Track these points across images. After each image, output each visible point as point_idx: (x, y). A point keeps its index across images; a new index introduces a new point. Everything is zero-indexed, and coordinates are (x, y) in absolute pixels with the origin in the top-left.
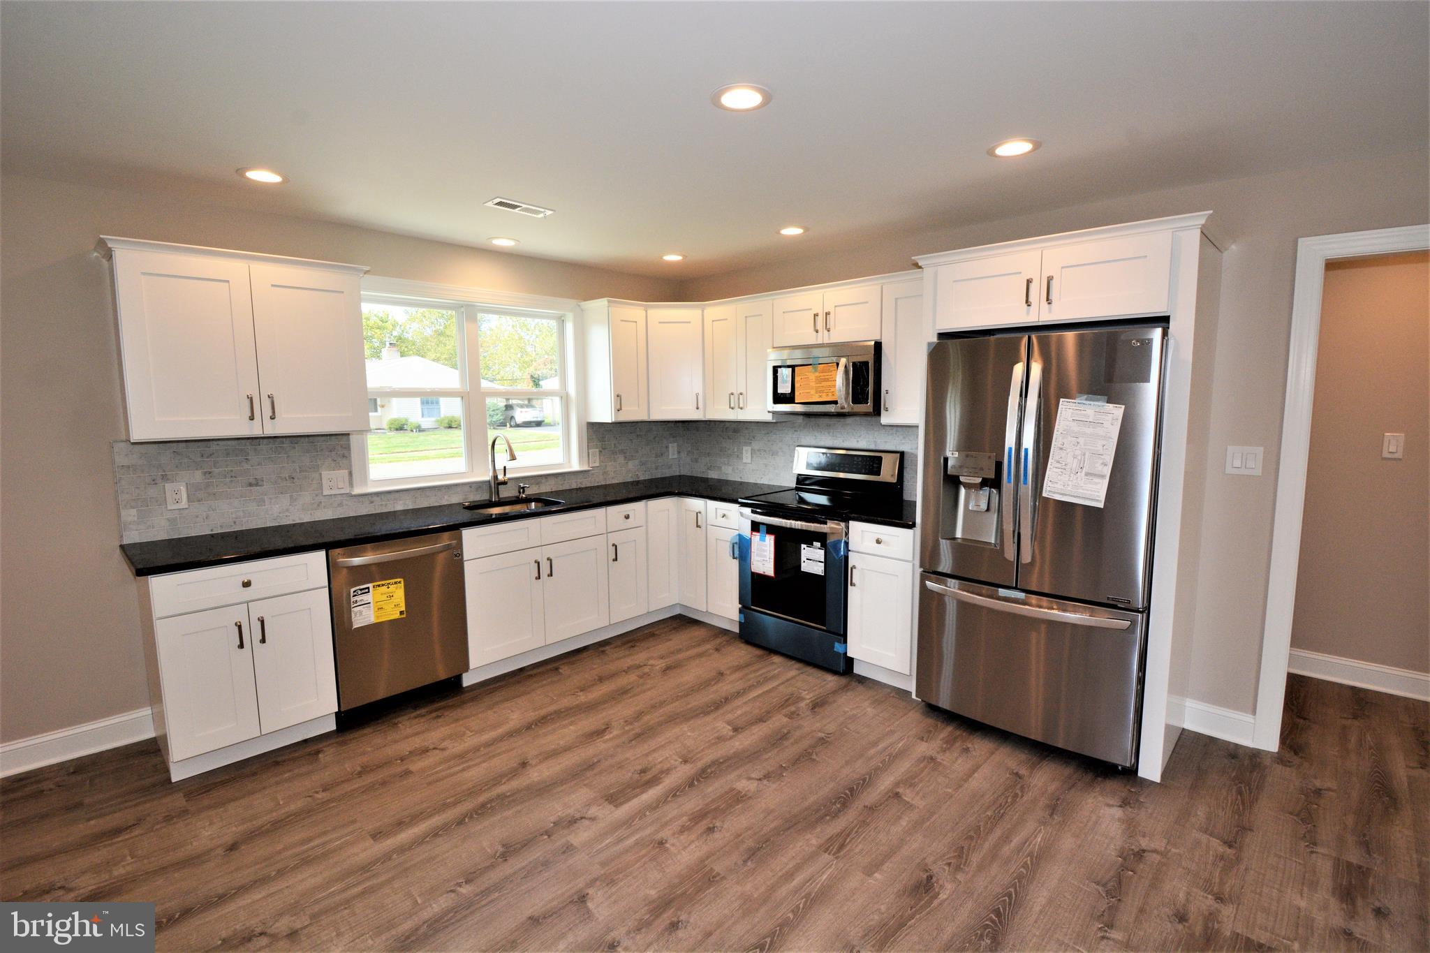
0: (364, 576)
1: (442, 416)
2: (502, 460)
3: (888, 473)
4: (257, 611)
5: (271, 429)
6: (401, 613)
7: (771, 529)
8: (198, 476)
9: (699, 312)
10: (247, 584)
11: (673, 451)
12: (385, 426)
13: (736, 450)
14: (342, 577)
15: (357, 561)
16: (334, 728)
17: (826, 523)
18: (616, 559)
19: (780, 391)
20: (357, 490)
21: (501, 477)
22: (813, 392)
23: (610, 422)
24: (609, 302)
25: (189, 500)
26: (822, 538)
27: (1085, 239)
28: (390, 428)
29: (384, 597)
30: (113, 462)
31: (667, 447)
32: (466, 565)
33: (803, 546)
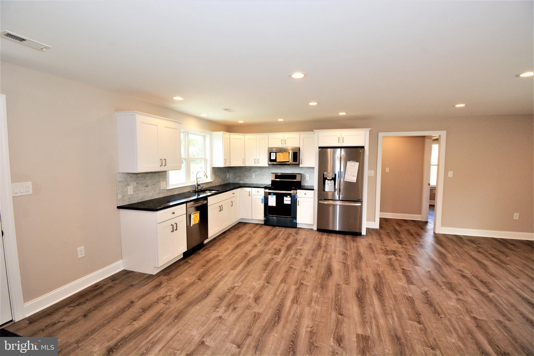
3: (298, 179)
6: (199, 221)
7: (274, 194)
8: (135, 184)
9: (243, 136)
10: (173, 213)
13: (250, 174)
16: (183, 257)
17: (291, 191)
18: (232, 206)
19: (272, 158)
20: (168, 188)
22: (282, 159)
23: (223, 167)
24: (223, 133)
25: (133, 191)
26: (290, 195)
27: (347, 130)
29: (195, 217)
30: (116, 179)
32: (208, 207)
33: (284, 197)
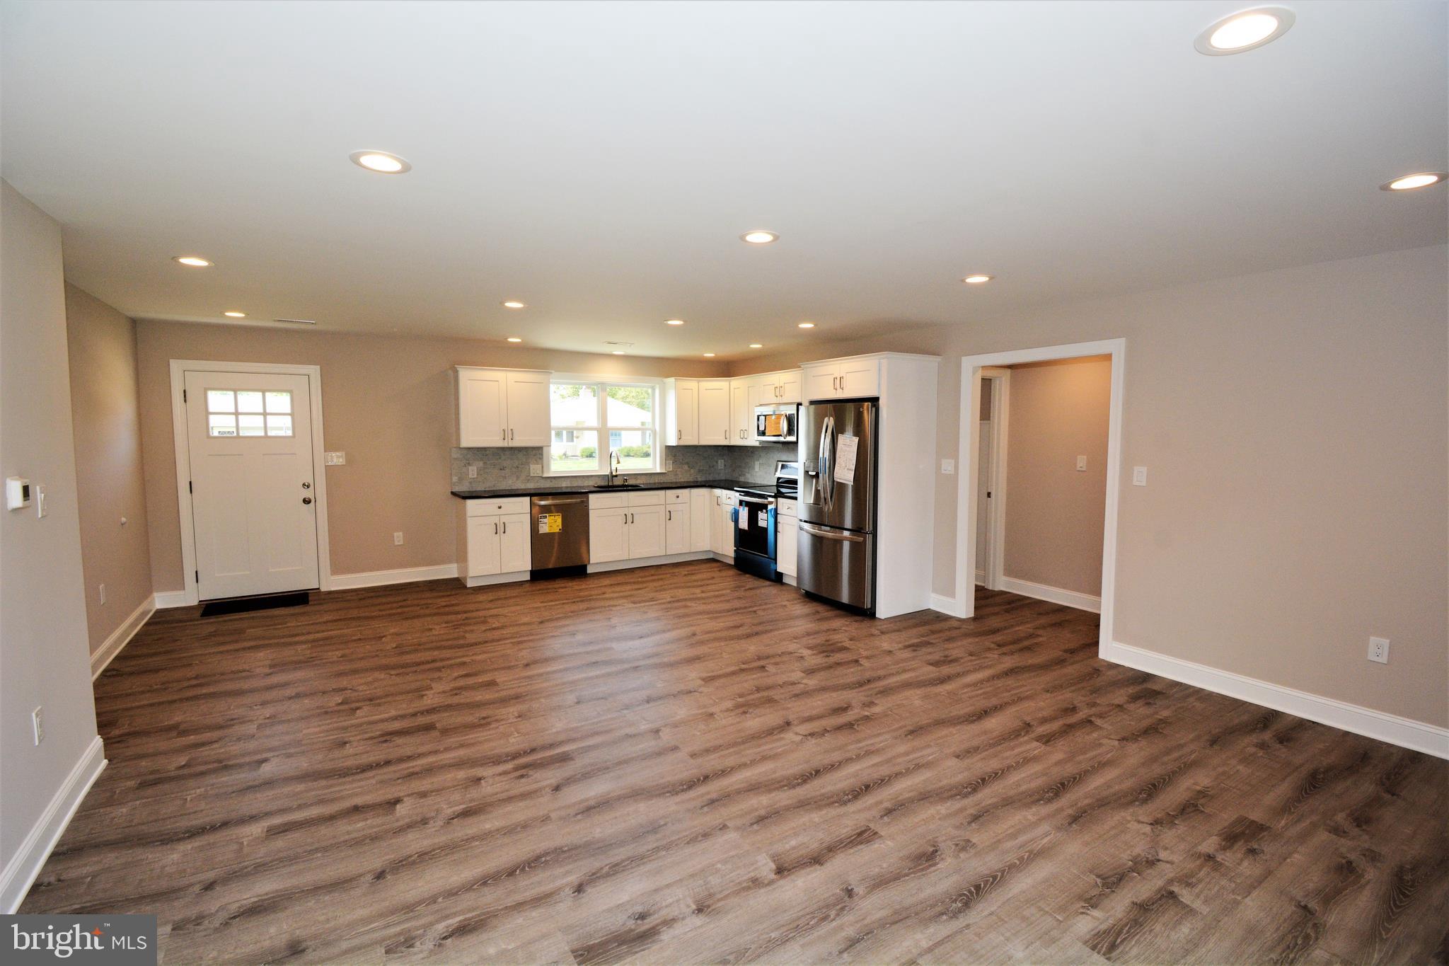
0: (546, 510)
1: (623, 446)
2: (614, 465)
4: (504, 519)
5: (511, 445)
6: (560, 530)
7: (747, 504)
8: (481, 464)
9: (728, 383)
10: (500, 508)
11: (721, 464)
12: (579, 454)
13: (751, 463)
14: (536, 510)
15: (543, 503)
16: (529, 579)
17: (767, 499)
18: (670, 519)
19: (760, 428)
20: (545, 475)
21: (614, 474)
22: (773, 429)
23: (676, 445)
24: (676, 379)
25: (478, 475)
26: (766, 507)
27: (849, 360)
28: (582, 456)
29: (553, 521)
30: (451, 456)
31: (717, 462)
32: (591, 512)
33: (759, 512)
